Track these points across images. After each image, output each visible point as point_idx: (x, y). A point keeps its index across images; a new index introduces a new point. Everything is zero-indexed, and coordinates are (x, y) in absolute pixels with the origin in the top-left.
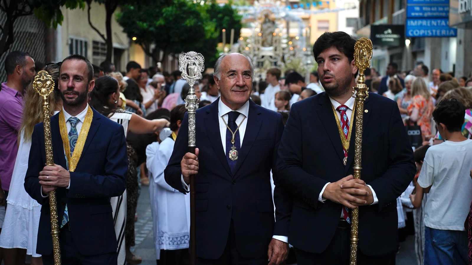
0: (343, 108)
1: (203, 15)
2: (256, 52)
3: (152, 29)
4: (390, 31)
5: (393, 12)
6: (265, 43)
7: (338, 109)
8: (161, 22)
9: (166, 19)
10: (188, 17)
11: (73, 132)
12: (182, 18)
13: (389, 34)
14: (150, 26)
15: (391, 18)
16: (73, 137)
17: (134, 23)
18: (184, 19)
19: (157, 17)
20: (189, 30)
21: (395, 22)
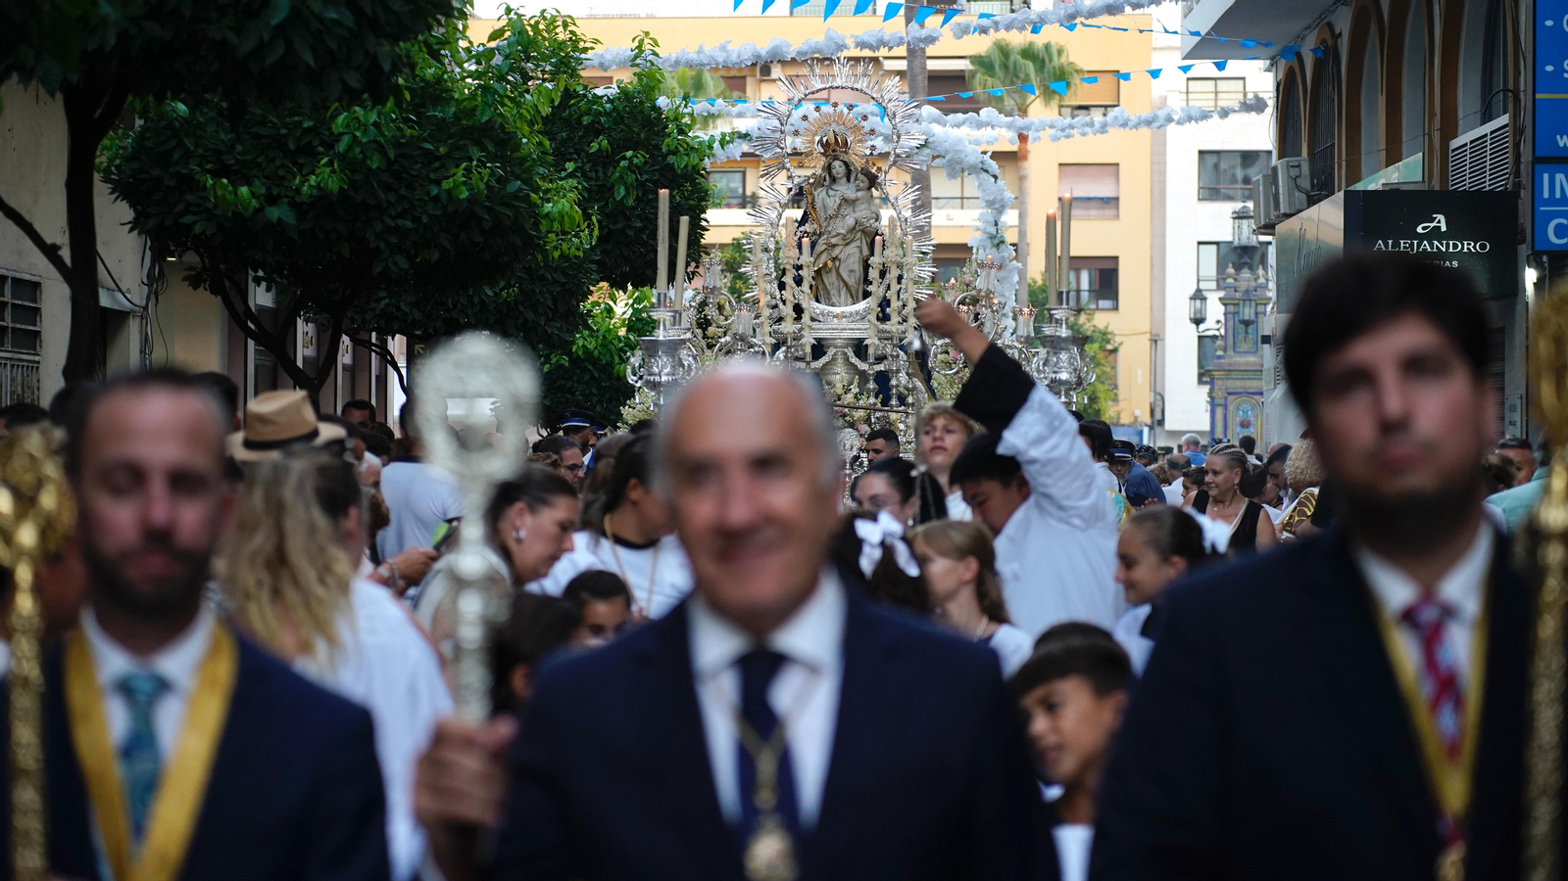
0: (1428, 615)
1: (530, 142)
2: (788, 327)
3: (274, 213)
4: (1441, 222)
5: (1450, 130)
6: (830, 279)
7: (1409, 616)
8: (325, 177)
9: (350, 165)
10: (457, 156)
11: (141, 743)
12: (430, 157)
13: (1435, 234)
14: (272, 200)
15: (1440, 157)
16: (143, 766)
17: (188, 183)
18: (439, 165)
19: (306, 155)
20: (461, 217)
21: (1464, 181)
